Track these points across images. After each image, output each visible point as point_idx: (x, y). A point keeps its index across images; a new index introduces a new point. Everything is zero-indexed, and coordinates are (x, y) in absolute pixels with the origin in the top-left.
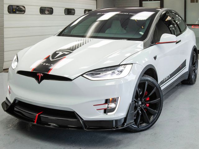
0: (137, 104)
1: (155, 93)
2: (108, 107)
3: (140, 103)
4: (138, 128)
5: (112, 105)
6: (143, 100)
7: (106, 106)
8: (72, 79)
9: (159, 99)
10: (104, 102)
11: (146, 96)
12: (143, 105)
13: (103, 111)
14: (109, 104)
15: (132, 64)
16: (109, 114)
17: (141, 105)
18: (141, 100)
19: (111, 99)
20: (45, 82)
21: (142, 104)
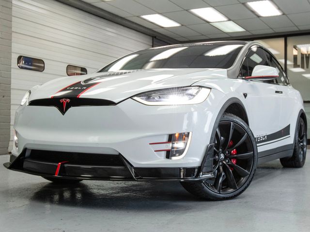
0: (217, 157)
1: (244, 143)
2: (173, 148)
3: (222, 156)
4: (220, 193)
5: (179, 145)
6: (227, 152)
7: (169, 146)
8: (116, 102)
9: (252, 152)
10: (166, 139)
11: (231, 147)
12: (227, 161)
13: (164, 154)
14: (174, 143)
15: (211, 88)
16: (174, 158)
17: (224, 160)
18: (223, 153)
19: (177, 135)
20: (72, 110)
21: (226, 157)
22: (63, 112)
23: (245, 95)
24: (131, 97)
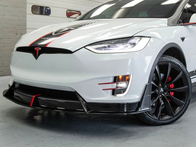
0: (157, 91)
1: (180, 79)
2: (117, 87)
3: (162, 90)
4: (159, 120)
5: (123, 85)
6: (166, 86)
7: (114, 86)
8: (73, 51)
9: (187, 86)
10: (111, 80)
11: (170, 82)
12: (166, 93)
13: (110, 91)
14: (118, 84)
16: (118, 95)
17: (163, 93)
18: (163, 87)
19: (120, 77)
20: (43, 56)
21: (165, 91)
22: (36, 57)
23: (183, 39)
24: (84, 47)
